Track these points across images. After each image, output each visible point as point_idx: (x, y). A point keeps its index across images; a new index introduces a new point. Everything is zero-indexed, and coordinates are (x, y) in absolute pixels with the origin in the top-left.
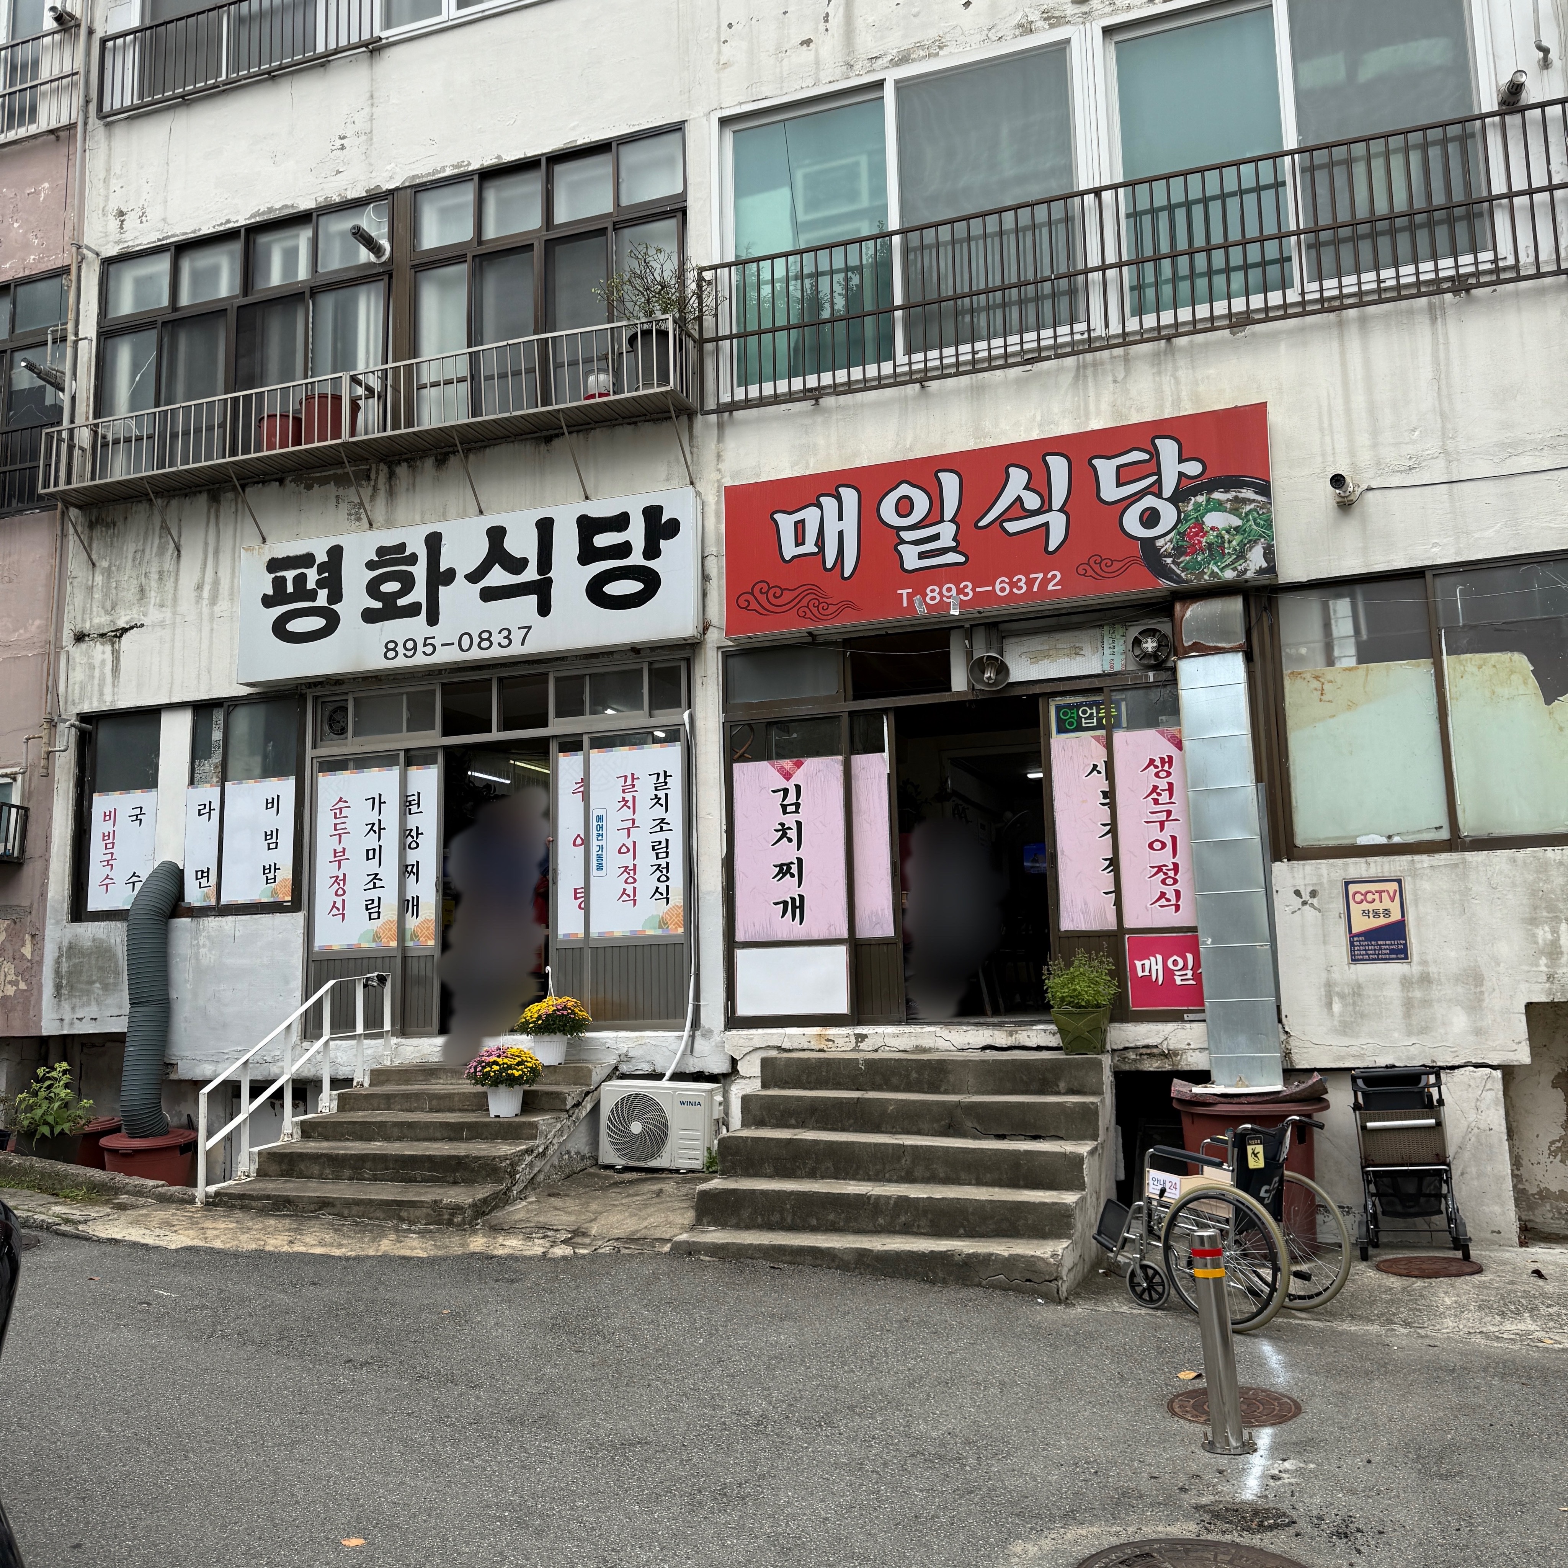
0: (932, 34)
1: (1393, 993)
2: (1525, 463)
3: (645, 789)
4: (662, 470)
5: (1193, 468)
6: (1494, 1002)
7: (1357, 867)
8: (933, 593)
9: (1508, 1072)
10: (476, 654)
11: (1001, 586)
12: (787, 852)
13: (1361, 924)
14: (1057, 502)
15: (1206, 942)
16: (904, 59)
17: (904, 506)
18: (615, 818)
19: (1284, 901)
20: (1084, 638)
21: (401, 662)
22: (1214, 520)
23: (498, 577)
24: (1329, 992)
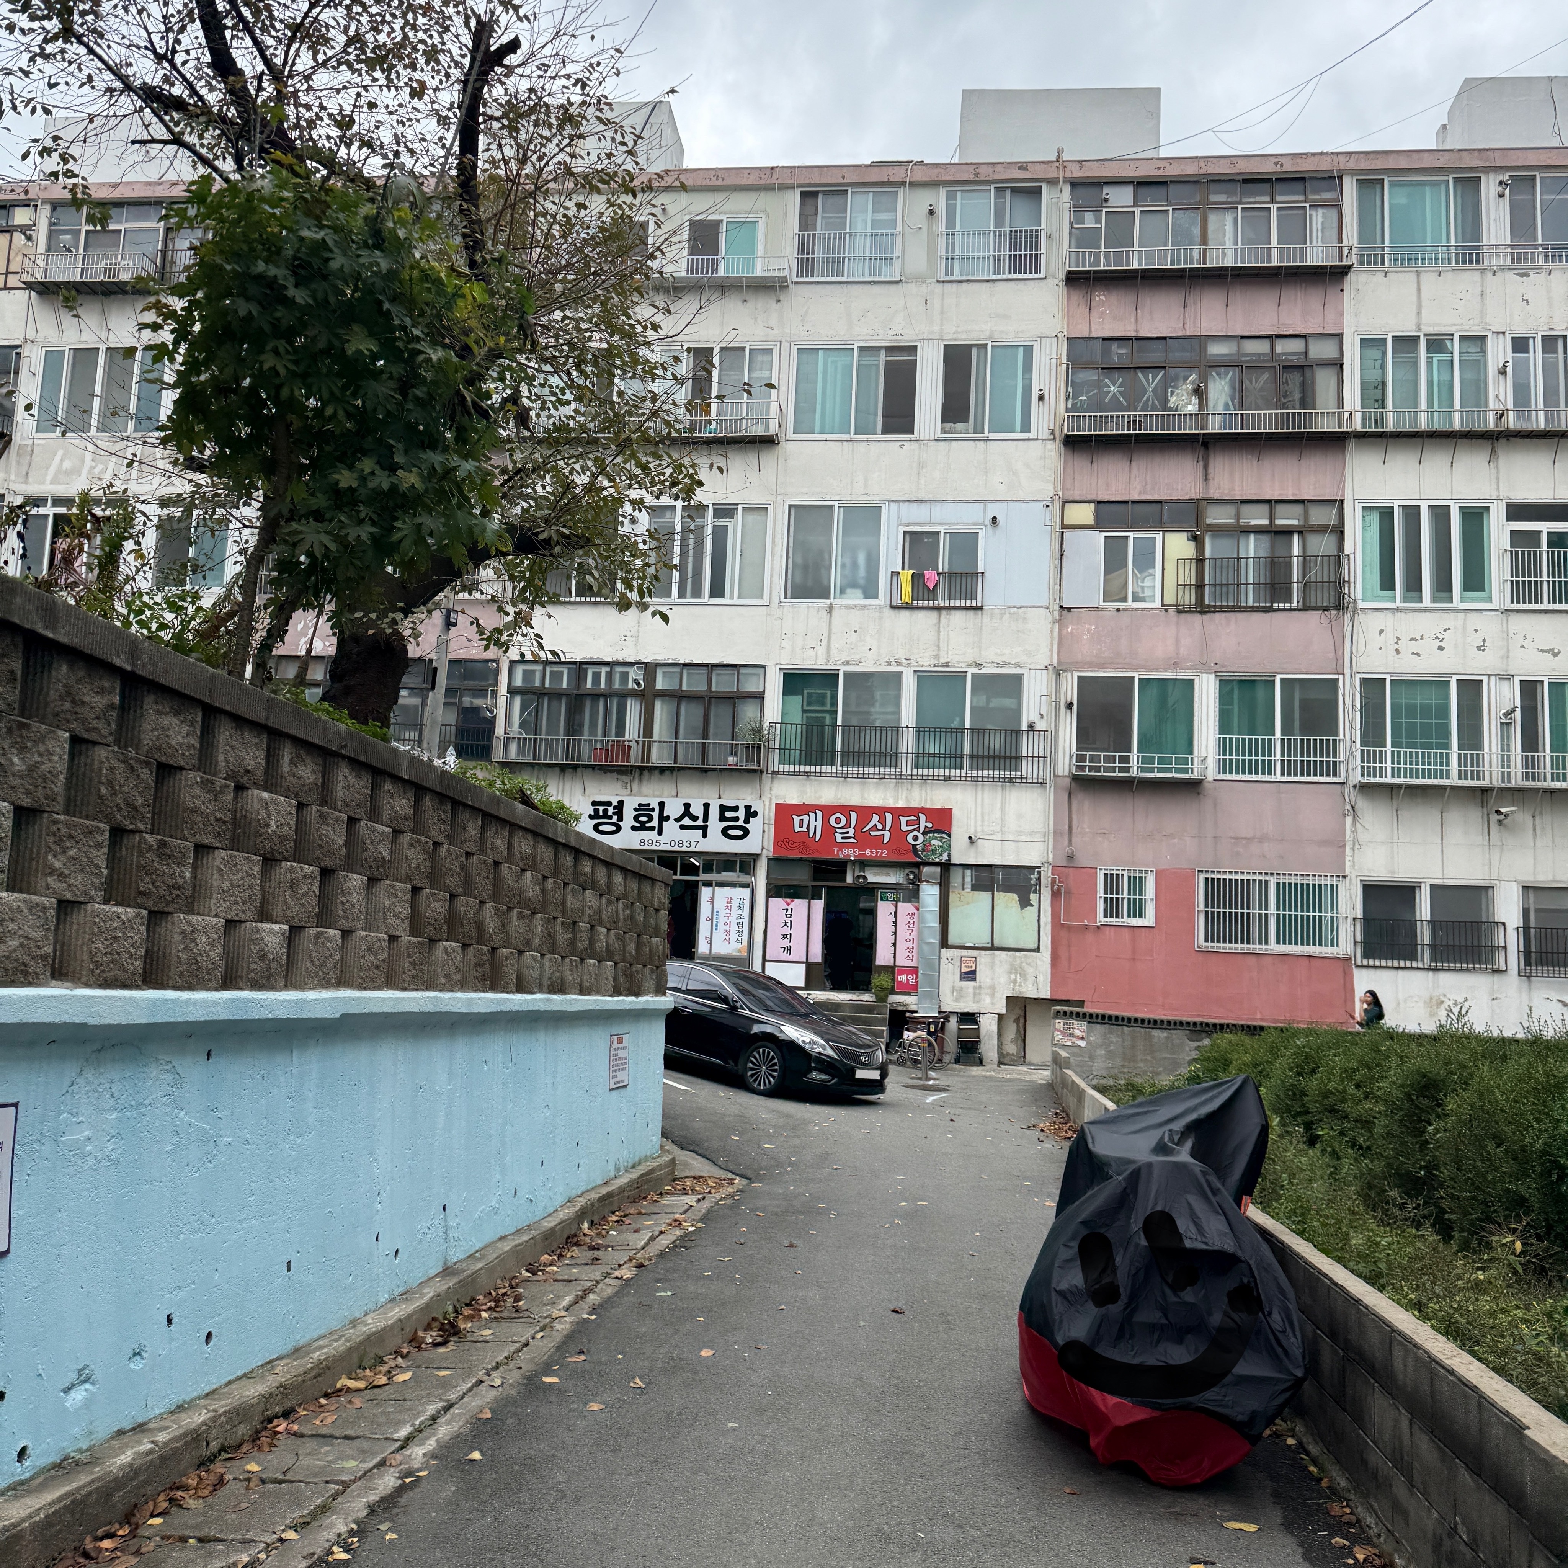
0: (856, 657)
1: (971, 990)
2: (1023, 838)
3: (735, 903)
4: (749, 790)
5: (930, 825)
6: (998, 995)
7: (965, 953)
8: (845, 851)
9: (1000, 1016)
10: (676, 848)
11: (868, 852)
12: (787, 930)
13: (964, 970)
14: (888, 827)
15: (921, 972)
16: (847, 663)
17: (838, 820)
18: (723, 912)
19: (943, 961)
20: (891, 871)
21: (646, 847)
22: (934, 842)
23: (687, 821)
24: (953, 989)
